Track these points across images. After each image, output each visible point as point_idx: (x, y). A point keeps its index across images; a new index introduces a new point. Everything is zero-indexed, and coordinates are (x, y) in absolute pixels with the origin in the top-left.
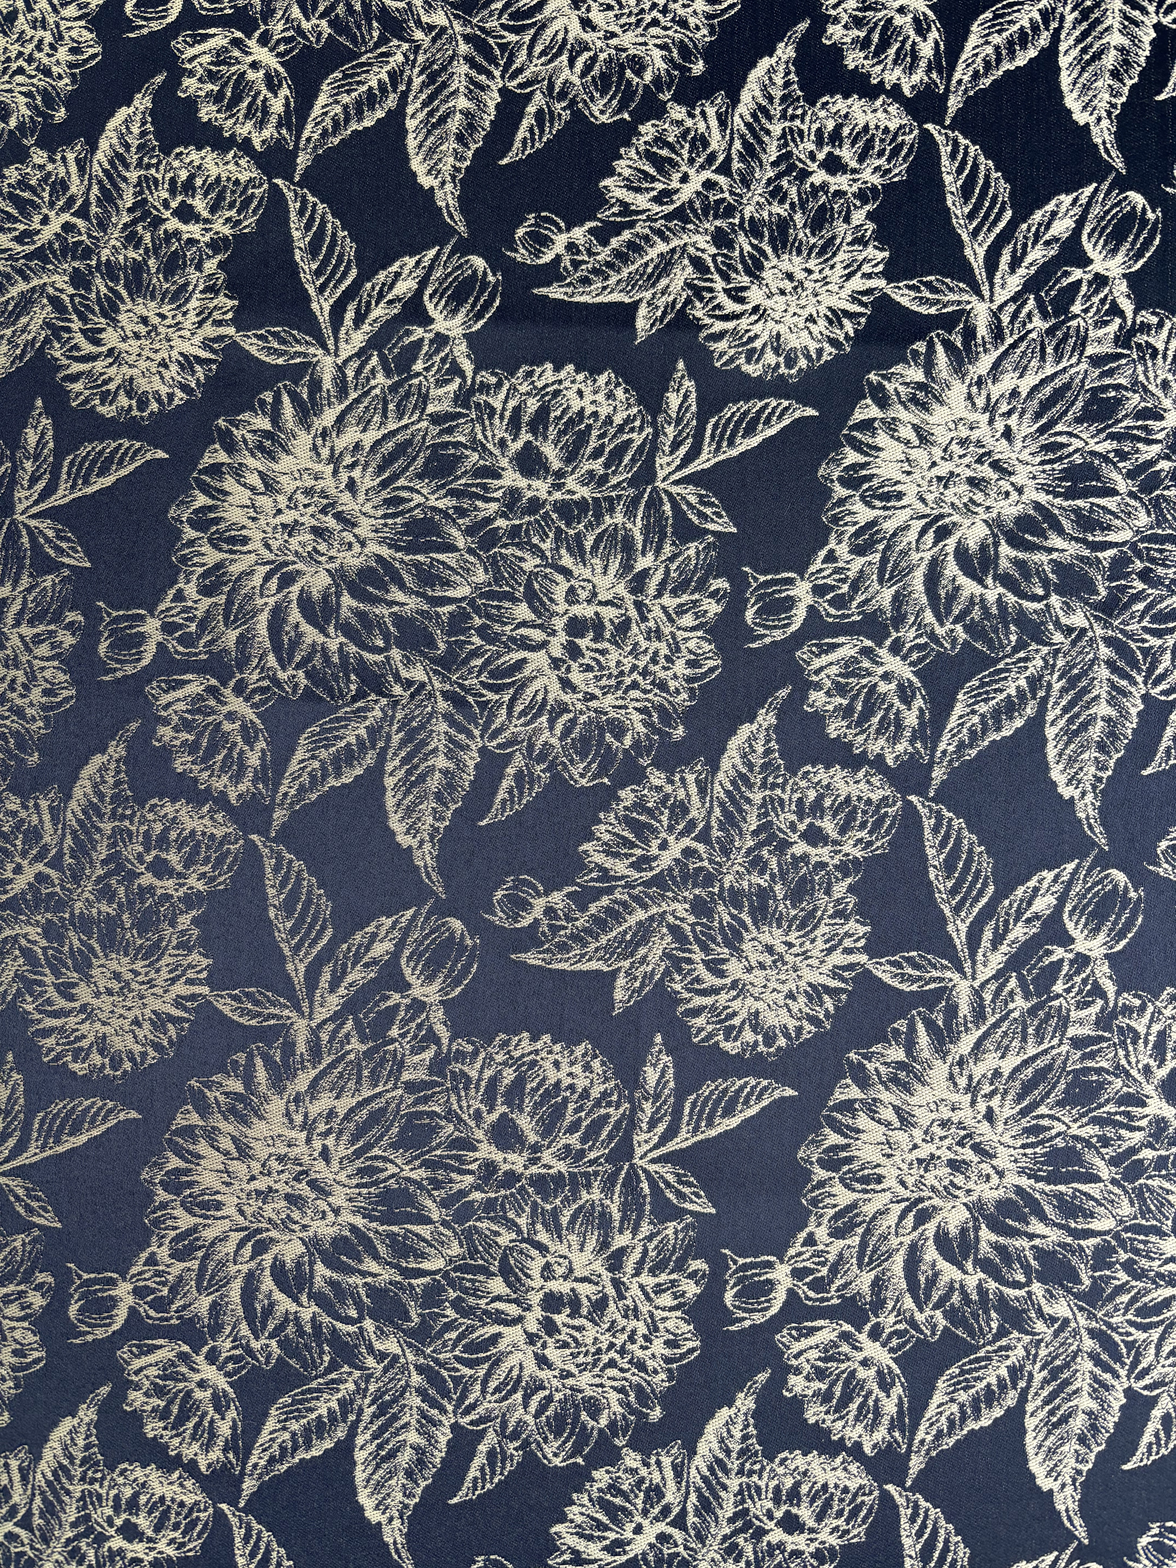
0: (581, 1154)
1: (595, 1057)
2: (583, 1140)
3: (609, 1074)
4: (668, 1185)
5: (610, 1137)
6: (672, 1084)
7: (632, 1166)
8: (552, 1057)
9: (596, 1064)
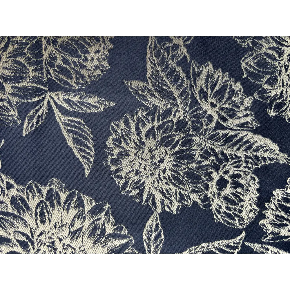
0: (52, 65)
1: (102, 71)
2: (59, 66)
3: (93, 79)
4: (37, 111)
5: (61, 80)
6: (89, 111)
7: (46, 91)
8: (101, 49)
9: (98, 72)
